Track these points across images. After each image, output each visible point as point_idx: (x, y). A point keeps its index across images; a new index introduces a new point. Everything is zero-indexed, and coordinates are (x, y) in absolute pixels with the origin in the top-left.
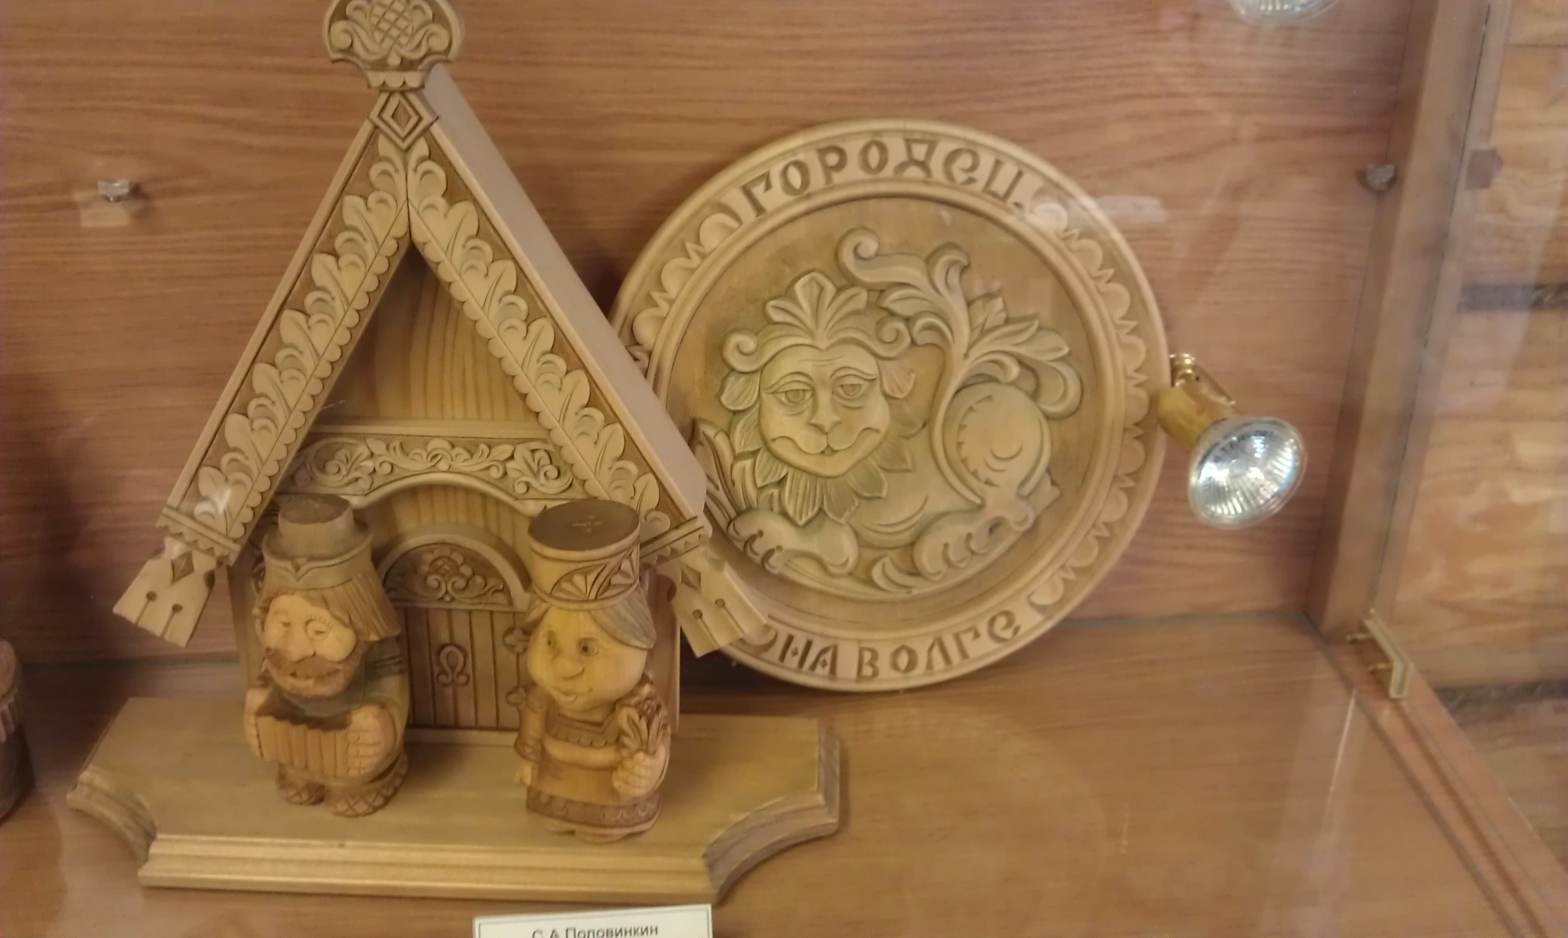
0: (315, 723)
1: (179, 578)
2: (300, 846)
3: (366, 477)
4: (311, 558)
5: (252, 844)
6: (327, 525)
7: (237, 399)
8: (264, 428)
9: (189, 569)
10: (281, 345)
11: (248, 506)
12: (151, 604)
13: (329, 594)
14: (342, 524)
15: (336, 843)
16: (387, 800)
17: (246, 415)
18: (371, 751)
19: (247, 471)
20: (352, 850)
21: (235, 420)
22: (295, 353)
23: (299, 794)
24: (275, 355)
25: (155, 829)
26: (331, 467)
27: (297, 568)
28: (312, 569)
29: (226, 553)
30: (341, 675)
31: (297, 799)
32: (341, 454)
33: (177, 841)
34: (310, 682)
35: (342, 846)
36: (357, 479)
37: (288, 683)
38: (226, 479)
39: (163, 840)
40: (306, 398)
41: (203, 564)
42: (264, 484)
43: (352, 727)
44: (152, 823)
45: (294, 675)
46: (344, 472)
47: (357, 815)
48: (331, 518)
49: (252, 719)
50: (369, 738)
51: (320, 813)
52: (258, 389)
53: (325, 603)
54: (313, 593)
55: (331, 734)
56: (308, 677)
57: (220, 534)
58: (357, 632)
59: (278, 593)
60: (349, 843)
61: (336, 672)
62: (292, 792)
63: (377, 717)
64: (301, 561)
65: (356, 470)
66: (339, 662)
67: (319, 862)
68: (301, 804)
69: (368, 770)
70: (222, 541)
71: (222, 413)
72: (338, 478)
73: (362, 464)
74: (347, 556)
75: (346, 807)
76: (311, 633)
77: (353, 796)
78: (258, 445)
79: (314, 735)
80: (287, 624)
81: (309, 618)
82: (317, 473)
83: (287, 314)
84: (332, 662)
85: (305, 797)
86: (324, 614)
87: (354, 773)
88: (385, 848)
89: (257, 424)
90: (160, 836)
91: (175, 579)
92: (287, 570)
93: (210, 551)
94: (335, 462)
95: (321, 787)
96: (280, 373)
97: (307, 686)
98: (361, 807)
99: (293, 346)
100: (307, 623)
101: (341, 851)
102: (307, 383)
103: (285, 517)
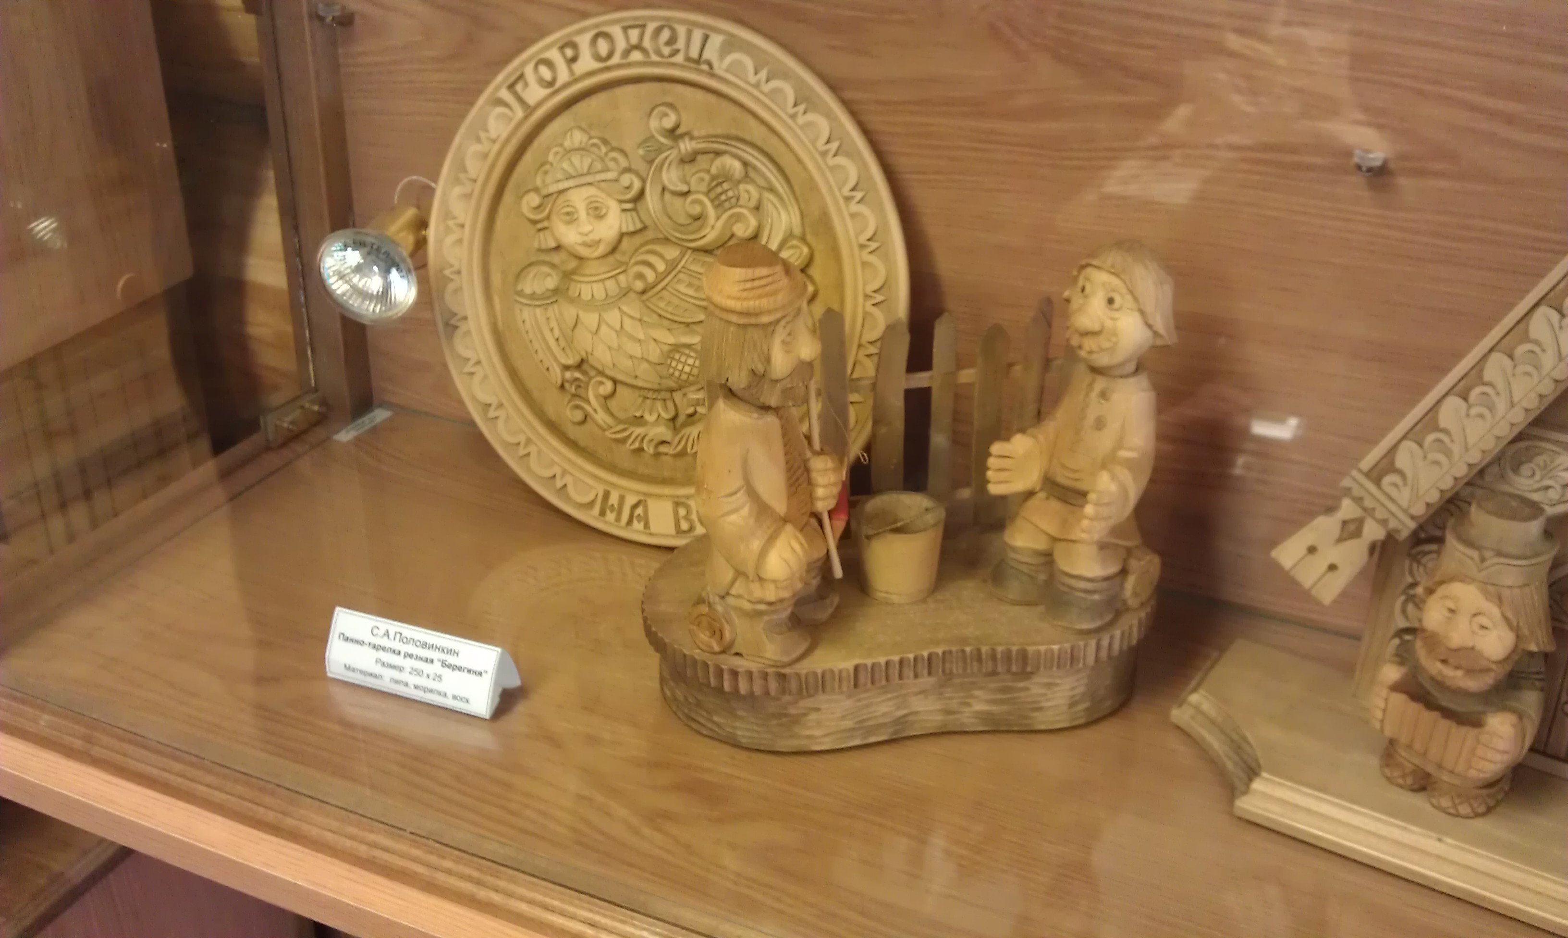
0: (1448, 713)
1: (1345, 540)
2: (1398, 827)
3: (1558, 488)
4: (1499, 554)
5: (1351, 810)
6: (1523, 525)
7: (1461, 384)
8: (1481, 416)
9: (1357, 533)
10: (1526, 338)
11: (1438, 488)
12: (1310, 557)
13: (1506, 593)
14: (1535, 527)
15: (1434, 835)
16: (1489, 810)
17: (1465, 399)
18: (1498, 757)
19: (1448, 453)
20: (1448, 848)
21: (1454, 401)
22: (1537, 349)
23: (1404, 776)
24: (1515, 348)
25: (1259, 766)
26: (1526, 470)
27: (1483, 560)
28: (1498, 564)
29: (1400, 527)
30: (1492, 674)
31: (1401, 781)
32: (1540, 460)
33: (1279, 784)
34: (1459, 673)
35: (1440, 840)
36: (1547, 488)
37: (1434, 667)
38: (1425, 457)
39: (1267, 779)
40: (1534, 396)
41: (1373, 532)
42: (1461, 470)
43: (1487, 728)
44: (1257, 761)
45: (1444, 661)
46: (1538, 477)
47: (1458, 815)
48: (1527, 519)
49: (1384, 692)
50: (1502, 745)
51: (1419, 801)
52: (1487, 376)
53: (1499, 600)
54: (1490, 588)
55: (1464, 730)
56: (1457, 668)
57: (1400, 507)
58: (1518, 637)
59: (1452, 579)
60: (1449, 840)
61: (1488, 670)
62: (1396, 773)
63: (1514, 726)
64: (1488, 554)
65: (1550, 478)
66: (1496, 662)
67: (1414, 849)
68: (1401, 787)
69: (1487, 775)
70: (1401, 515)
71: (1443, 392)
72: (1531, 482)
73: (1560, 474)
74: (1533, 561)
75: (1449, 804)
76: (1475, 627)
77: (1459, 796)
78: (1468, 431)
79: (1445, 724)
80: (1452, 611)
81: (1478, 611)
82: (1510, 473)
83: (1543, 310)
84: (1488, 660)
85: (1409, 781)
86: (1495, 611)
87: (1473, 773)
88: (1482, 856)
89: (1474, 411)
90: (1264, 775)
91: (1340, 540)
92: (1472, 559)
93: (1384, 522)
94: (1531, 465)
95: (1428, 775)
96: (1515, 366)
97: (1455, 677)
98: (1464, 809)
99: (1537, 342)
100: (1475, 615)
101: (1438, 844)
102: (1540, 382)
103: (1480, 506)
